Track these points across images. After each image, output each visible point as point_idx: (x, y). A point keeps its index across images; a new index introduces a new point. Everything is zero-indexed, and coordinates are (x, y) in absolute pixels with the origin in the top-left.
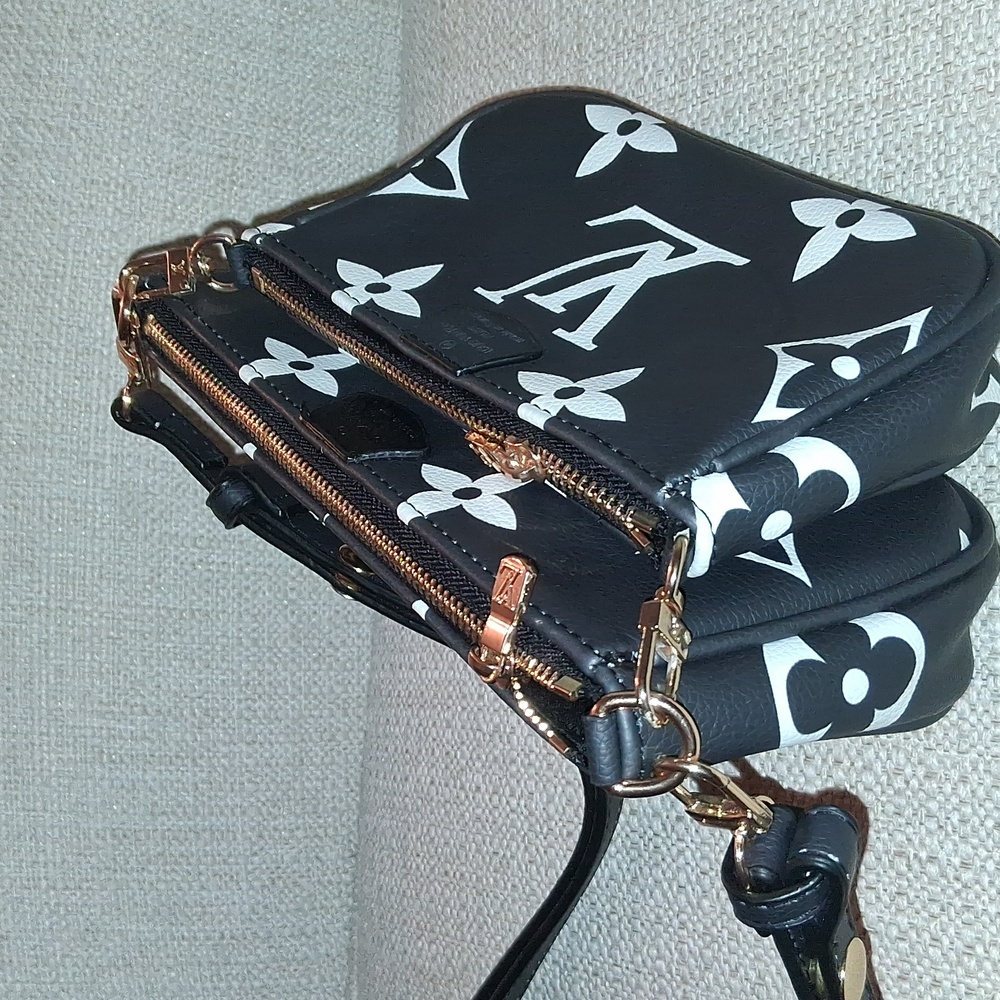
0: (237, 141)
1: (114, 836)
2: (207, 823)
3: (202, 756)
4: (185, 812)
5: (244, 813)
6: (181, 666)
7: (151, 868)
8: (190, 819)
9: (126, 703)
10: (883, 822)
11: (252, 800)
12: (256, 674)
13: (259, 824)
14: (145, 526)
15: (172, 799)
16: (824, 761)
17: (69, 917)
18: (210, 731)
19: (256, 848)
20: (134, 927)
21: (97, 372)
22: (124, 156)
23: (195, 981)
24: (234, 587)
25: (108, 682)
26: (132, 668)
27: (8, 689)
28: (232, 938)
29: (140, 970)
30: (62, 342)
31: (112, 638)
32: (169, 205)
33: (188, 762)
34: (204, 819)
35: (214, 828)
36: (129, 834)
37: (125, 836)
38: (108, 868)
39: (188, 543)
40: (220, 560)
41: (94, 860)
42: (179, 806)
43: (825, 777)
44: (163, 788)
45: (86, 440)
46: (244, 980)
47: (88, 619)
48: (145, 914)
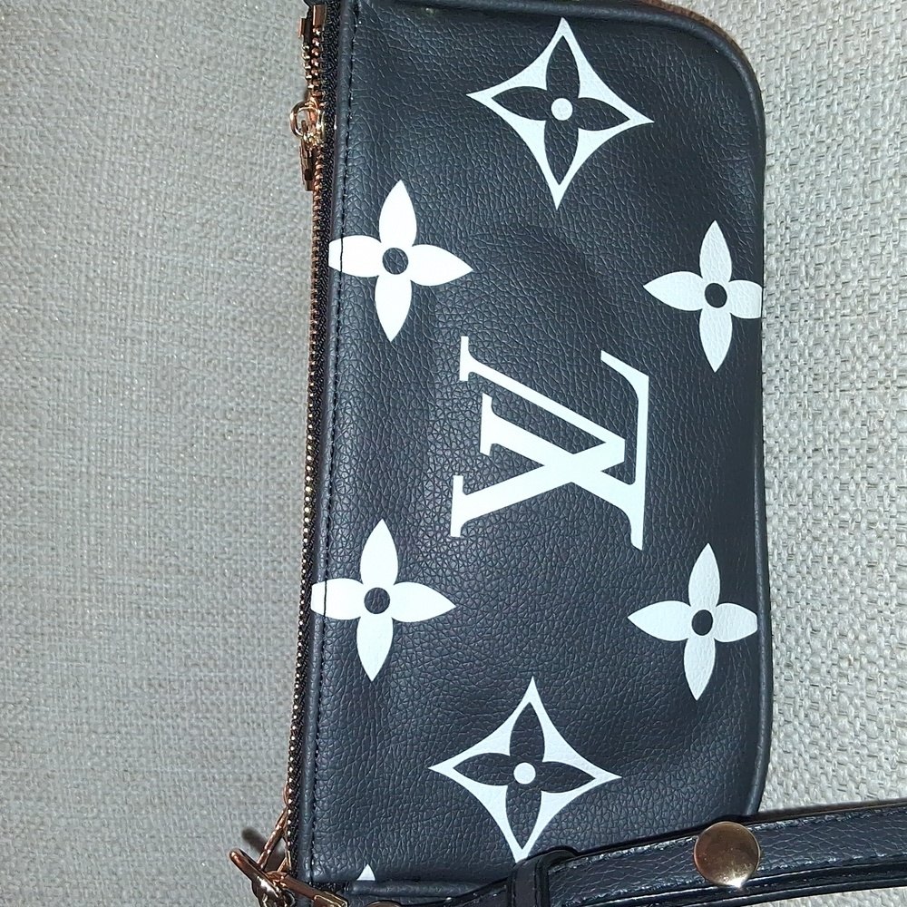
0: (265, 33)
1: (150, 685)
2: (236, 675)
3: (231, 614)
4: (215, 665)
5: (270, 666)
6: (212, 530)
7: (185, 715)
8: (220, 671)
9: (161, 563)
10: (886, 694)
11: (278, 654)
12: (281, 538)
13: (284, 676)
14: (179, 398)
15: (204, 652)
16: (830, 634)
17: (110, 759)
18: (239, 590)
19: (281, 698)
20: (169, 769)
21: (133, 253)
22: (159, 46)
23: (225, 818)
24: (261, 457)
25: (144, 544)
26: (167, 531)
27: (53, 549)
28: (259, 780)
29: (174, 808)
30: (102, 224)
31: (148, 503)
32: (201, 94)
33: (219, 618)
34: (234, 671)
35: (243, 680)
36: (163, 683)
37: (160, 685)
38: (145, 715)
39: (218, 414)
40: (249, 431)
41: (132, 707)
42: (211, 658)
43: (830, 649)
44: (195, 641)
45: (124, 318)
46: (270, 818)
47: (126, 485)
48: (179, 757)
